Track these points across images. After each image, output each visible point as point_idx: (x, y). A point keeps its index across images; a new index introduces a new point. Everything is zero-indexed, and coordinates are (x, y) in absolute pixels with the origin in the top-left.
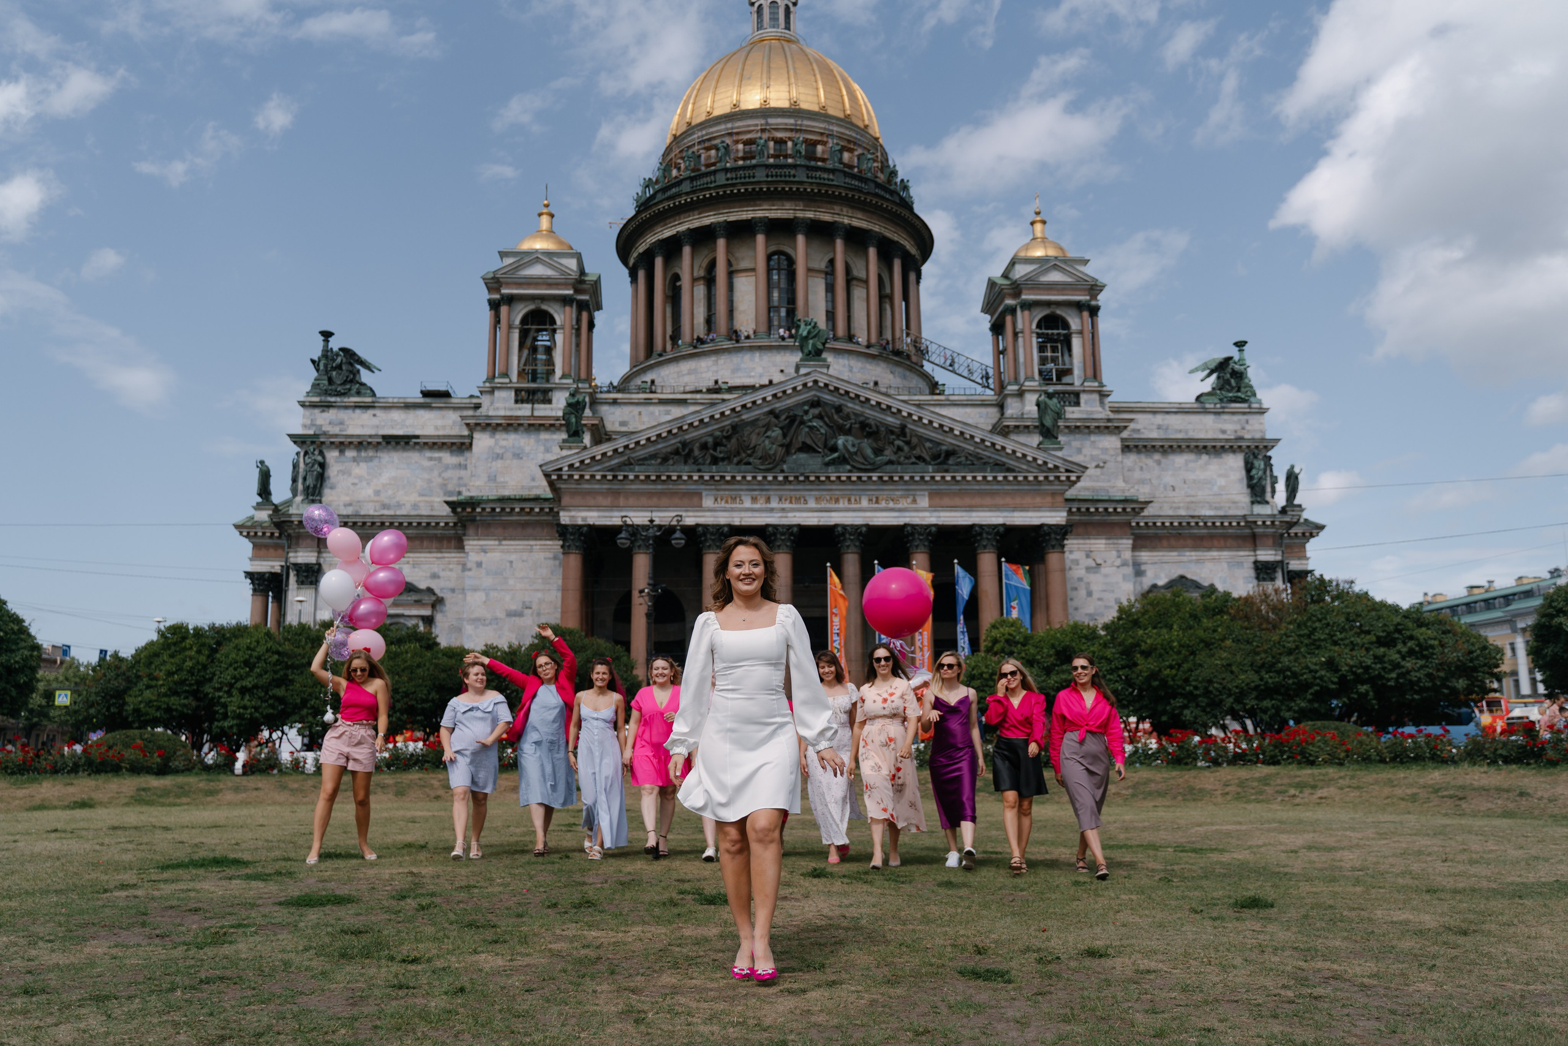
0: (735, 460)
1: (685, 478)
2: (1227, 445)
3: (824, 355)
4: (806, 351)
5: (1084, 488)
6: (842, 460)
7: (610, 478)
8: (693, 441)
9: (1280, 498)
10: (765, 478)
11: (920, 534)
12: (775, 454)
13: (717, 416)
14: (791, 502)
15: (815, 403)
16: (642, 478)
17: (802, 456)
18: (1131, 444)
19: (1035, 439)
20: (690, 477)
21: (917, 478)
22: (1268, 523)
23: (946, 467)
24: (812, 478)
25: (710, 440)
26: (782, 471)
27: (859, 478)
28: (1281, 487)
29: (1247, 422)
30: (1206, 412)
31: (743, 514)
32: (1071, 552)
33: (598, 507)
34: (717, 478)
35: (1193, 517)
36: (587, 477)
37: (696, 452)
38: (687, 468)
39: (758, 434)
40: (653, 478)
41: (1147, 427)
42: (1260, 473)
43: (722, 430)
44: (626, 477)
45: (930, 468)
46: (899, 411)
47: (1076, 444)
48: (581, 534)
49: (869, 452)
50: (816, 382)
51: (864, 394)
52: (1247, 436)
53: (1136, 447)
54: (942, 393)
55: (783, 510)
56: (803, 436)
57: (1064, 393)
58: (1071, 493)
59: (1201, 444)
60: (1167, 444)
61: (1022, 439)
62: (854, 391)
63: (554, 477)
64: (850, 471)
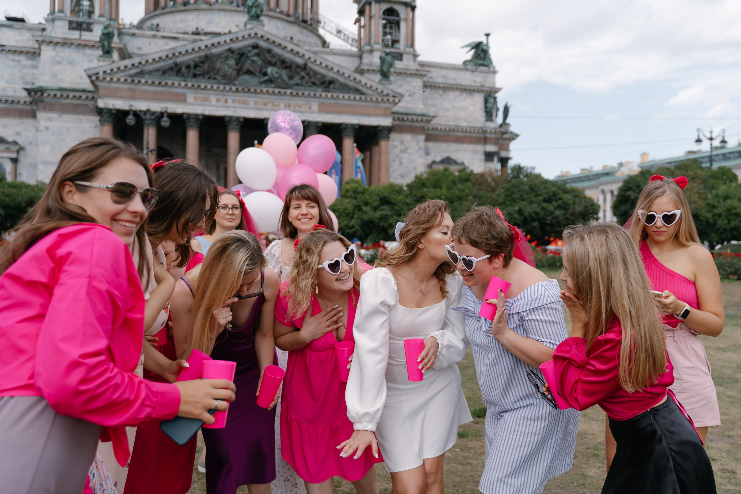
0: (207, 76)
1: (176, 84)
2: (476, 89)
3: (262, 18)
4: (251, 15)
5: (402, 106)
6: (270, 81)
7: (129, 80)
8: (182, 63)
9: (499, 120)
10: (224, 88)
11: (312, 126)
12: (231, 75)
13: (197, 49)
14: (240, 103)
15: (256, 46)
16: (150, 82)
17: (247, 77)
18: (428, 84)
19: (378, 77)
20: (179, 84)
21: (312, 94)
22: (493, 131)
23: (327, 89)
24: (252, 90)
25: (192, 64)
26: (235, 85)
27: (279, 92)
28: (501, 114)
29: (487, 77)
30: (467, 70)
31: (211, 108)
32: (393, 141)
33: (121, 97)
34: (196, 86)
35: (456, 126)
36: (115, 79)
37: (184, 70)
38: (178, 78)
39: (221, 62)
40: (157, 83)
41: (437, 77)
42: (491, 105)
43: (199, 57)
44: (139, 81)
45: (320, 89)
46: (303, 56)
47: (399, 82)
48: (112, 114)
49: (285, 78)
50: (256, 34)
51: (284, 44)
52: (487, 85)
53: (430, 86)
54: (328, 47)
55: (235, 107)
56: (248, 66)
57: (395, 53)
58: (395, 109)
59: (463, 87)
60: (446, 86)
61: (371, 76)
62: (278, 41)
63: (94, 78)
64: (274, 88)
